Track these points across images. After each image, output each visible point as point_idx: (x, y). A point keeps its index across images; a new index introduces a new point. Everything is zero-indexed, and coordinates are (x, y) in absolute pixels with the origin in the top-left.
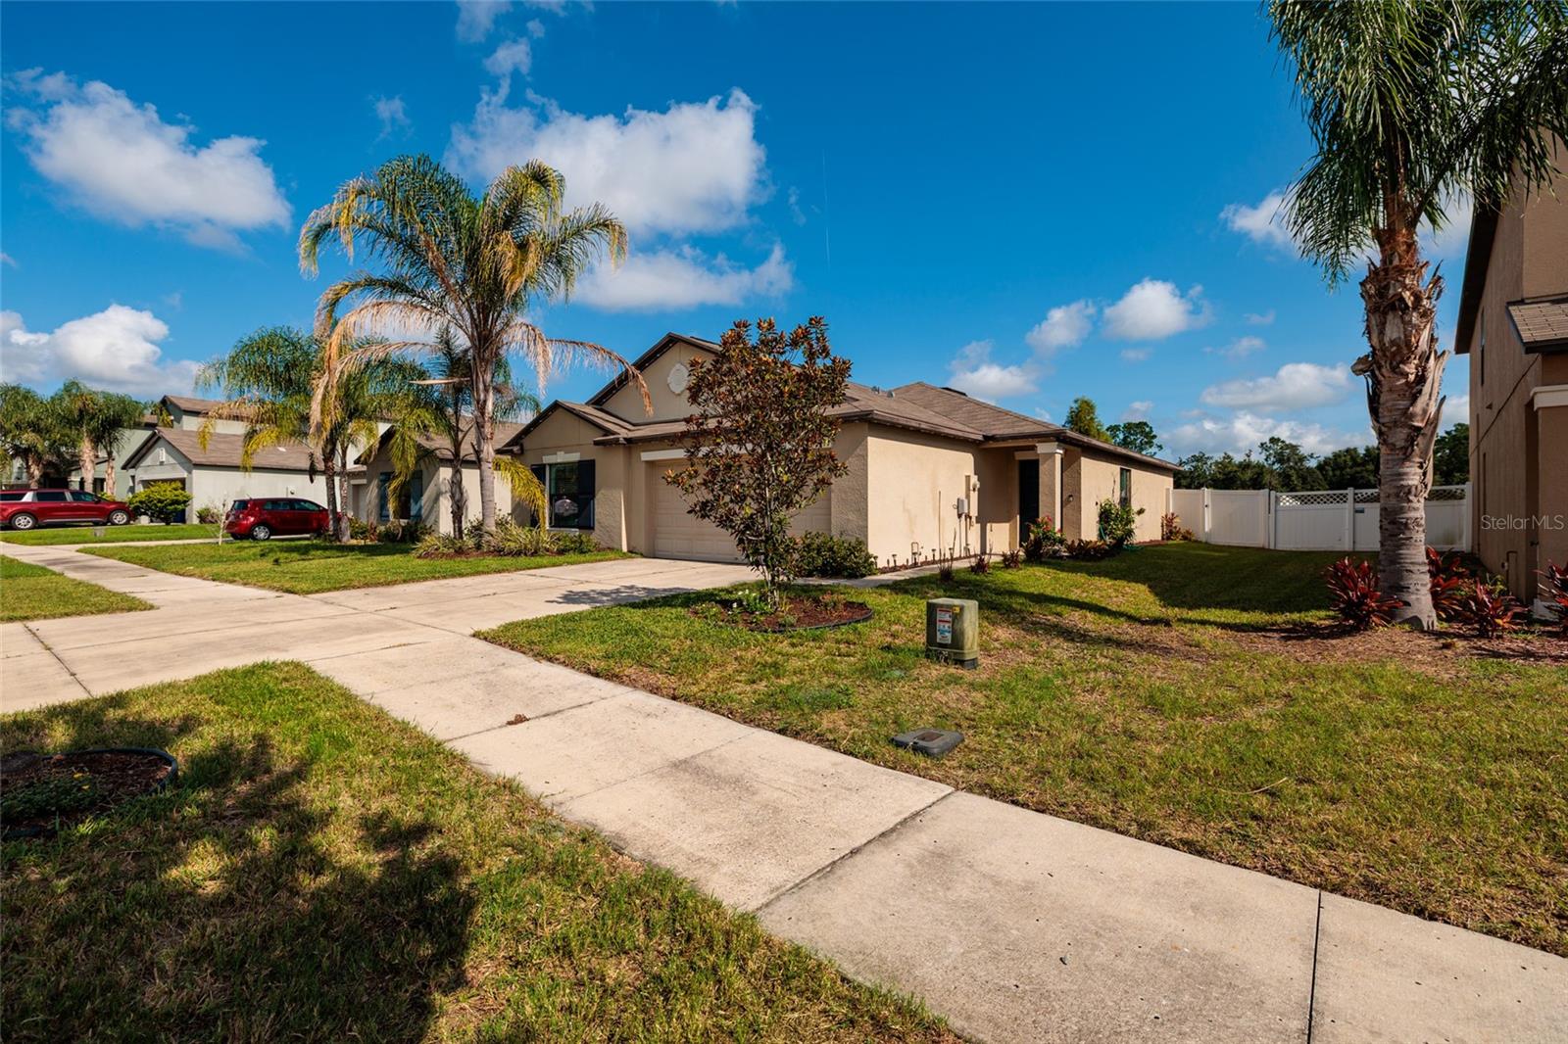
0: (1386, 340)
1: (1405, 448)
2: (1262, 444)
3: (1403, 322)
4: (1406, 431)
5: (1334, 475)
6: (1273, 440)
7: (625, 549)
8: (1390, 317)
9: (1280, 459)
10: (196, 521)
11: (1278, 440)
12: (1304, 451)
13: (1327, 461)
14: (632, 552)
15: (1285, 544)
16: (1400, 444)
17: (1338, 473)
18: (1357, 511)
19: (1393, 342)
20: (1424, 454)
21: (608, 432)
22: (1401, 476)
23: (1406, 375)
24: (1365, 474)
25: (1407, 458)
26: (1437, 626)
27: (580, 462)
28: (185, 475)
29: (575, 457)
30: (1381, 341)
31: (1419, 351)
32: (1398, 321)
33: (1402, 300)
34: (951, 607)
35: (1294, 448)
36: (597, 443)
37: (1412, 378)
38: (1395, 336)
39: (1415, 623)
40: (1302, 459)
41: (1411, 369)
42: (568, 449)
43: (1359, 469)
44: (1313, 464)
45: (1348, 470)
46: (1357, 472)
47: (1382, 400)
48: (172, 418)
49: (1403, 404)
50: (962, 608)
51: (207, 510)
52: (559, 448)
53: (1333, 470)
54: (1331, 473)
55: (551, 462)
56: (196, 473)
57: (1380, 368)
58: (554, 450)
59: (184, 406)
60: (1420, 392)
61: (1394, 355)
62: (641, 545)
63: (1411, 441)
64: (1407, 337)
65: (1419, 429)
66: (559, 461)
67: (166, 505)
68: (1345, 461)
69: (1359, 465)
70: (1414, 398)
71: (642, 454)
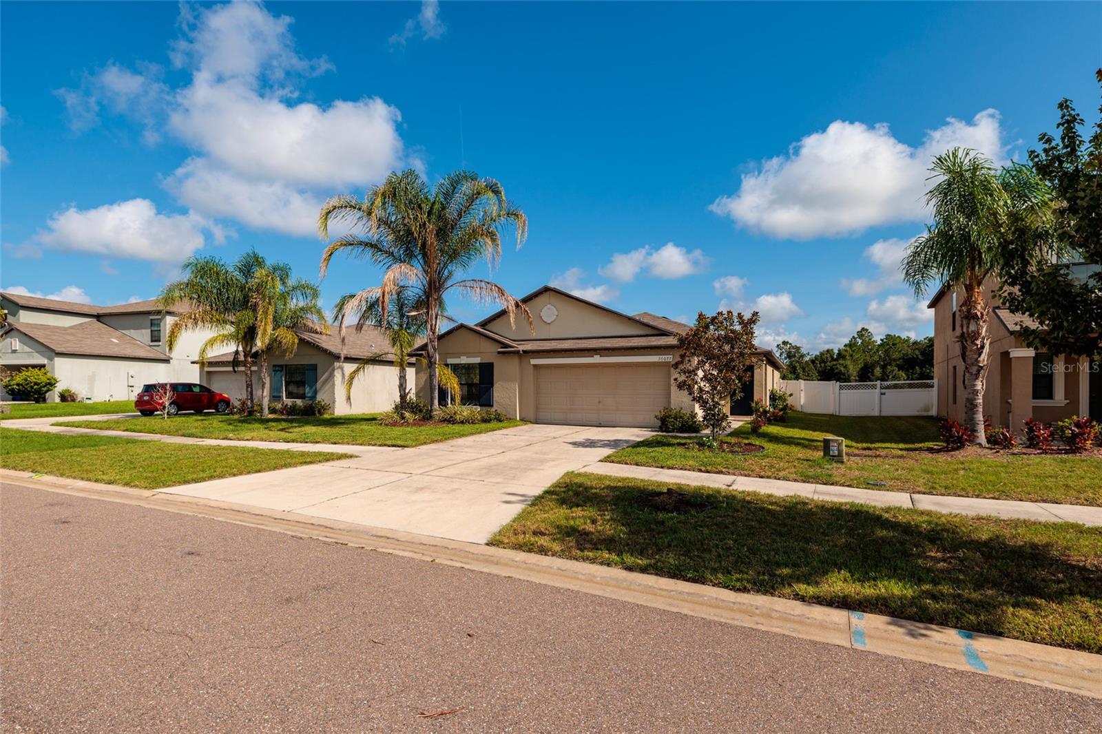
0: (970, 330)
1: (976, 375)
2: (778, 345)
3: (977, 324)
4: (977, 367)
5: (821, 367)
6: (784, 343)
7: (518, 419)
8: (972, 321)
9: (789, 356)
10: (58, 400)
11: (788, 342)
12: (803, 351)
13: (816, 358)
14: (524, 420)
15: (843, 413)
16: (974, 373)
17: (823, 365)
18: (882, 394)
19: (973, 332)
20: (983, 377)
21: (506, 346)
22: (975, 385)
23: (977, 345)
24: (838, 366)
25: (977, 378)
26: (987, 446)
27: (480, 363)
28: (45, 361)
29: (477, 360)
30: (968, 331)
31: (982, 336)
32: (975, 323)
33: (977, 315)
34: (837, 440)
35: (798, 348)
36: (499, 353)
37: (979, 346)
38: (973, 329)
39: (980, 444)
40: (802, 356)
41: (978, 342)
42: (469, 355)
43: (834, 363)
44: (807, 359)
45: (828, 363)
46: (834, 365)
47: (967, 354)
48: (6, 311)
49: (976, 356)
50: (842, 441)
51: (68, 391)
52: (463, 354)
53: (820, 363)
54: (819, 365)
55: (452, 363)
56: (58, 360)
57: (966, 341)
58: (459, 355)
59: (21, 302)
60: (982, 352)
61: (973, 336)
62: (531, 416)
63: (979, 371)
64: (978, 330)
65: (982, 367)
66: (463, 362)
67: (41, 387)
68: (827, 358)
69: (835, 360)
70: (980, 355)
71: (531, 360)
